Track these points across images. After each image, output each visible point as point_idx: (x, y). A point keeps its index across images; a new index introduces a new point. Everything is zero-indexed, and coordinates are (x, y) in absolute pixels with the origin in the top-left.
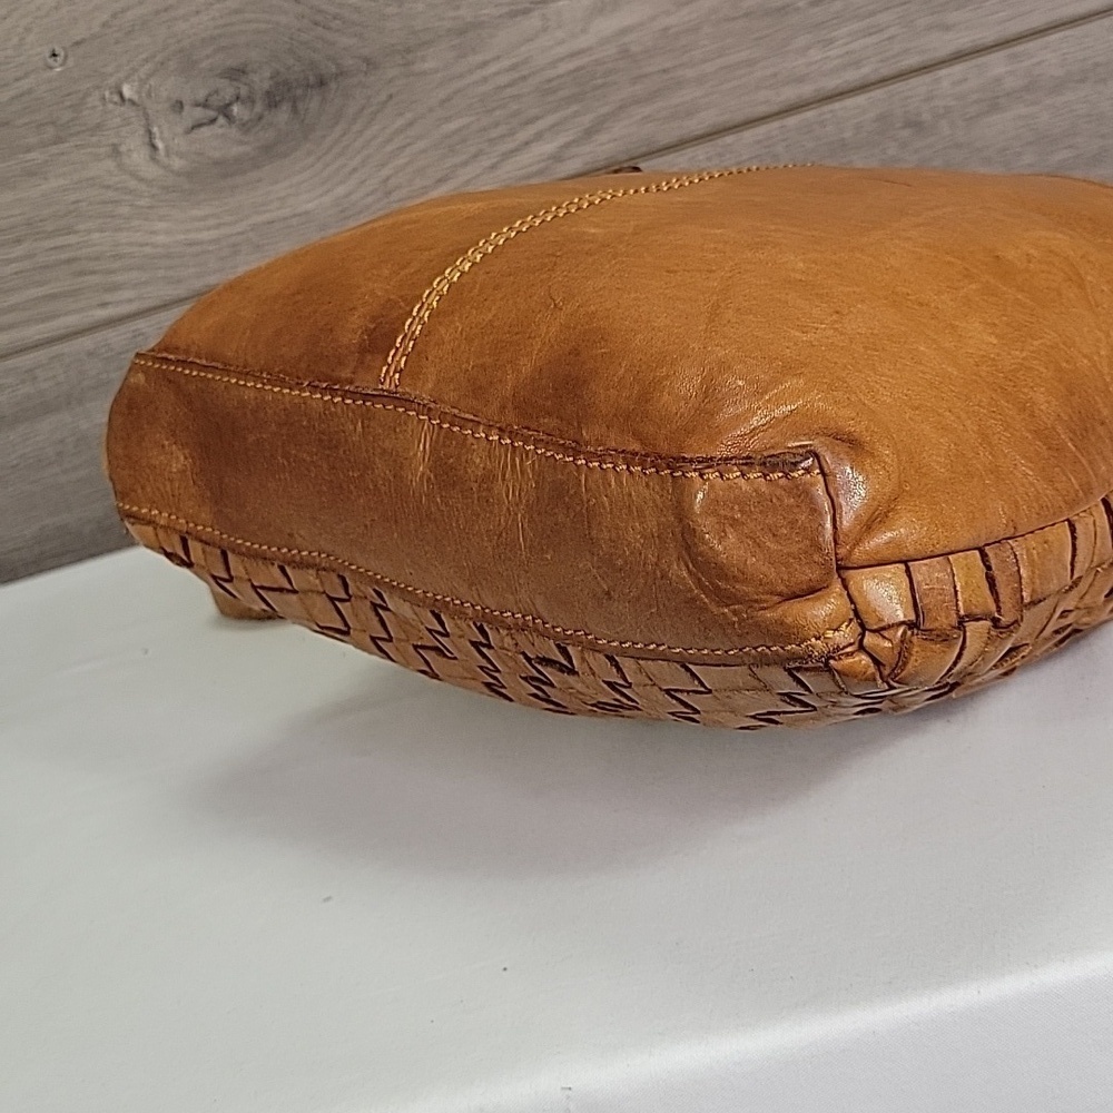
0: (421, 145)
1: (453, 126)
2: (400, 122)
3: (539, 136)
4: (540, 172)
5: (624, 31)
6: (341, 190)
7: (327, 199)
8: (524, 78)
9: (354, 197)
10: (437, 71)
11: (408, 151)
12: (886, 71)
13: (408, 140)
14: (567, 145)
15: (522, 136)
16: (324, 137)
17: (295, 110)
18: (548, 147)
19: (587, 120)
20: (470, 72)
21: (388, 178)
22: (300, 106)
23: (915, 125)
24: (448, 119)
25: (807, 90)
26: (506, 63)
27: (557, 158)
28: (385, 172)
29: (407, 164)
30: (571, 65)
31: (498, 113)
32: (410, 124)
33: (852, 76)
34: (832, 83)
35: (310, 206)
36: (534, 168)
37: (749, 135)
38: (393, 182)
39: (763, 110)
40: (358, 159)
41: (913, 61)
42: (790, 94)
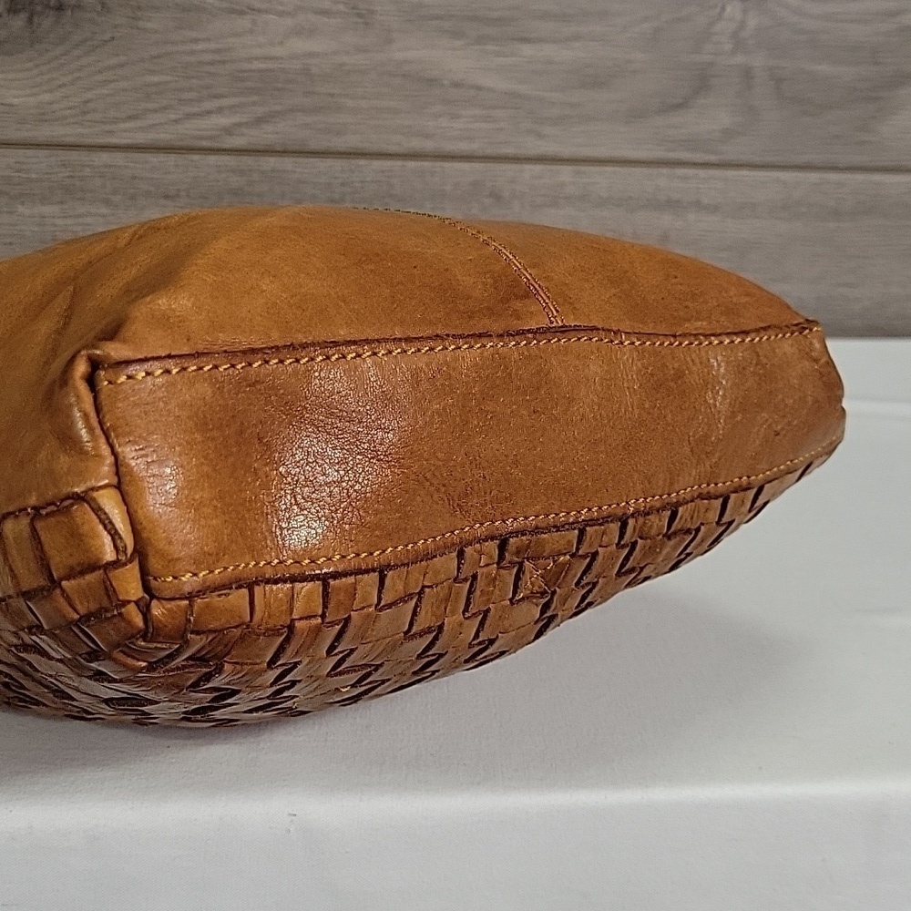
0: (124, 84)
1: (155, 79)
2: (114, 61)
3: (220, 110)
4: (211, 138)
5: (311, 55)
6: (47, 97)
7: (32, 100)
8: (224, 62)
9: (55, 106)
10: (156, 32)
11: (112, 85)
12: (489, 151)
13: (115, 77)
14: (239, 125)
15: (207, 105)
16: (47, 51)
17: (30, 20)
18: (223, 121)
19: (260, 111)
20: (183, 42)
21: (88, 101)
22: (36, 19)
23: (496, 196)
24: (152, 72)
25: (429, 145)
26: (213, 46)
27: (228, 131)
28: (89, 95)
29: (108, 95)
30: (262, 66)
31: (194, 81)
32: (121, 66)
33: (463, 147)
34: (450, 147)
35: (16, 101)
36: (209, 133)
37: (377, 164)
38: (91, 105)
39: (393, 149)
40: (70, 78)
41: (509, 151)
42: (416, 144)
